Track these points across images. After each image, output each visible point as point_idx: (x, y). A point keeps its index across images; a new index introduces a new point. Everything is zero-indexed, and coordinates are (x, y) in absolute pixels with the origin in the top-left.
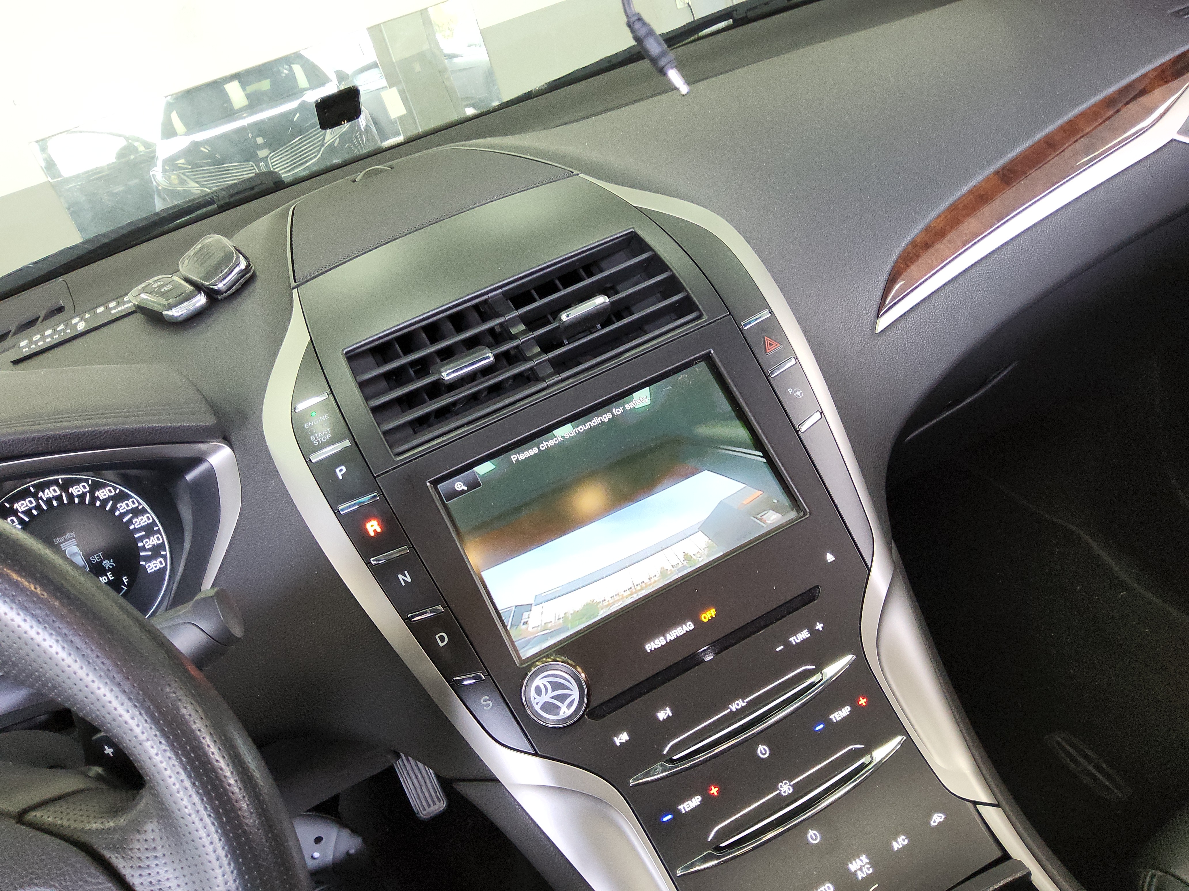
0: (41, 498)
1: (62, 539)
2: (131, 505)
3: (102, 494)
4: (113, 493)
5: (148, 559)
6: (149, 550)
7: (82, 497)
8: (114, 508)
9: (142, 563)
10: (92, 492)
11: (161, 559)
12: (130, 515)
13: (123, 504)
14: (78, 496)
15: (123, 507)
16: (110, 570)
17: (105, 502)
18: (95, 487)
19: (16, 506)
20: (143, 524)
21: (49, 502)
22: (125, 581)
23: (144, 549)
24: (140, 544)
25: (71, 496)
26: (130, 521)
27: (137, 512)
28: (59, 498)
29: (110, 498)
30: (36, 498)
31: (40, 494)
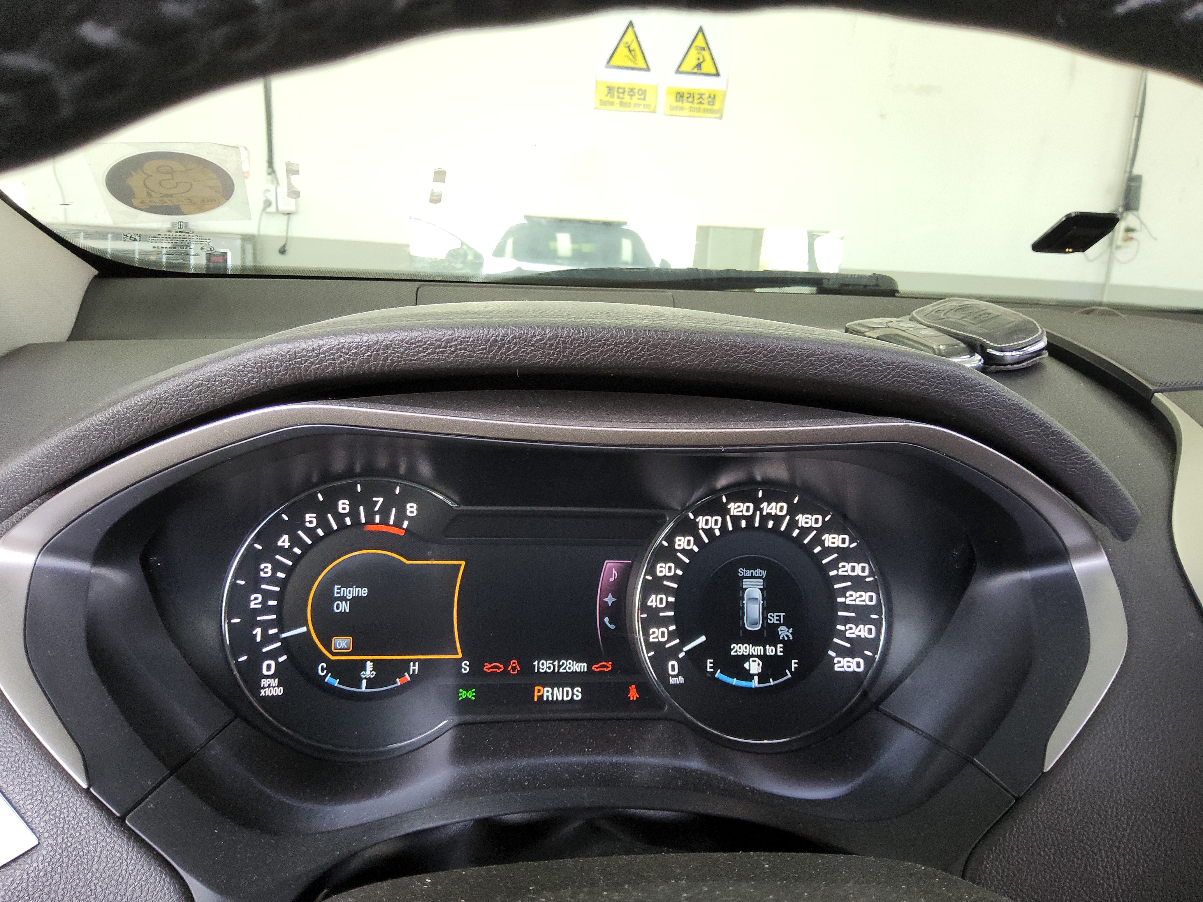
0: (761, 510)
1: (749, 573)
2: (858, 571)
3: (832, 540)
4: (846, 545)
5: (843, 652)
6: (849, 640)
7: (805, 531)
8: (834, 565)
9: (832, 653)
10: (821, 531)
11: (861, 661)
12: (849, 584)
13: (848, 566)
14: (802, 529)
15: (846, 568)
16: (783, 641)
17: (828, 551)
18: (826, 528)
19: (732, 506)
20: (858, 602)
21: (765, 518)
22: (794, 666)
23: (842, 635)
24: (840, 627)
25: (793, 524)
26: (843, 592)
27: (858, 584)
28: (778, 520)
29: (837, 549)
30: (757, 508)
31: (765, 505)
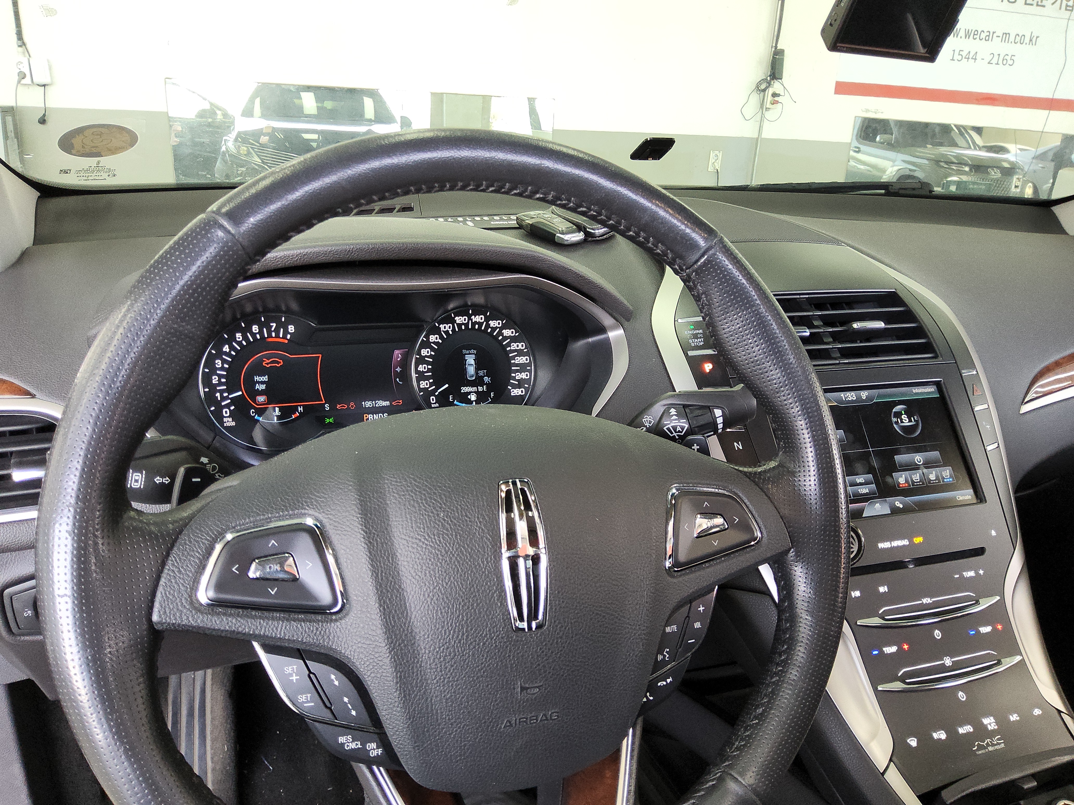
0: (472, 320)
1: (468, 352)
2: (520, 347)
3: (507, 333)
4: (514, 335)
5: (514, 387)
6: (518, 380)
7: (494, 329)
8: (509, 345)
9: (510, 387)
10: (501, 329)
11: (523, 390)
12: (516, 353)
13: (515, 345)
14: (492, 328)
15: (514, 346)
16: (486, 384)
17: (505, 338)
18: (504, 327)
19: (456, 318)
20: (521, 362)
21: (474, 324)
22: (492, 395)
23: (514, 378)
24: (513, 375)
25: (488, 326)
26: (513, 358)
27: (520, 353)
28: (480, 324)
29: (509, 337)
30: (470, 319)
31: (473, 317)
